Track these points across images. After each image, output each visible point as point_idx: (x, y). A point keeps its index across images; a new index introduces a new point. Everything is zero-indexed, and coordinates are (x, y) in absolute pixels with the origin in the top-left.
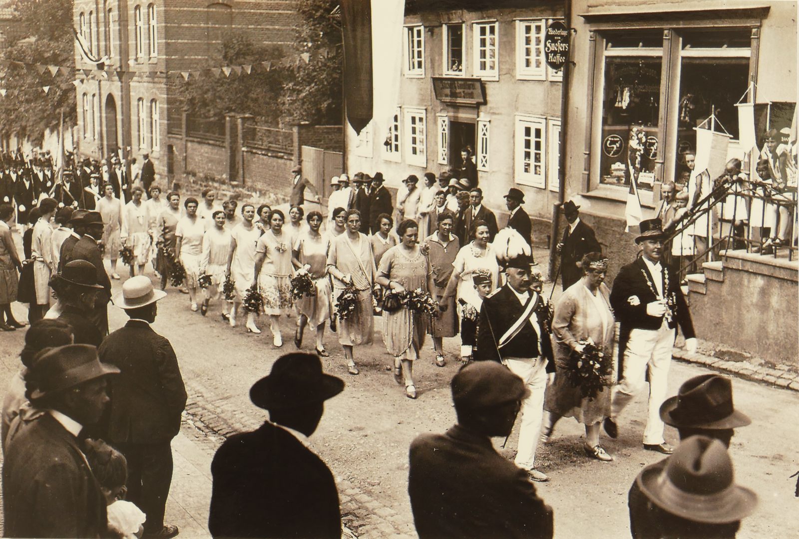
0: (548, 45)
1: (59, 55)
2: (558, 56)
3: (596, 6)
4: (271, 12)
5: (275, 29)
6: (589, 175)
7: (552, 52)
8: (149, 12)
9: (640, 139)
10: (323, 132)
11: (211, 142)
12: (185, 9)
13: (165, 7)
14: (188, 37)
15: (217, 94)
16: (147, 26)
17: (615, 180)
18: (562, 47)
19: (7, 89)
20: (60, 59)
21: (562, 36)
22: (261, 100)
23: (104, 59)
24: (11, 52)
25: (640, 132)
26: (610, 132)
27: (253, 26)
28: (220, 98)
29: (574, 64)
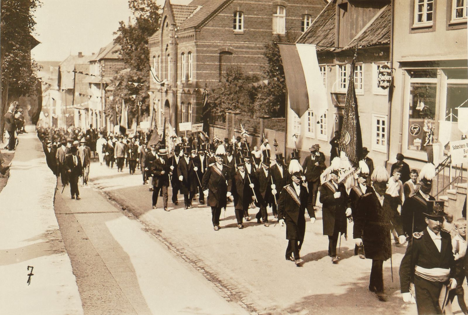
0: (380, 77)
1: (141, 79)
2: (386, 82)
3: (405, 57)
4: (254, 56)
5: (256, 65)
6: (401, 145)
7: (382, 80)
8: (188, 56)
9: (428, 127)
10: (276, 122)
11: (218, 126)
12: (208, 54)
13: (197, 53)
14: (209, 70)
15: (222, 100)
16: (187, 64)
17: (415, 148)
18: (387, 78)
19: (114, 96)
20: (142, 81)
21: (388, 73)
22: (245, 104)
23: (165, 81)
24: (117, 77)
25: (429, 122)
26: (413, 123)
27: (244, 64)
28: (224, 102)
29: (395, 87)
